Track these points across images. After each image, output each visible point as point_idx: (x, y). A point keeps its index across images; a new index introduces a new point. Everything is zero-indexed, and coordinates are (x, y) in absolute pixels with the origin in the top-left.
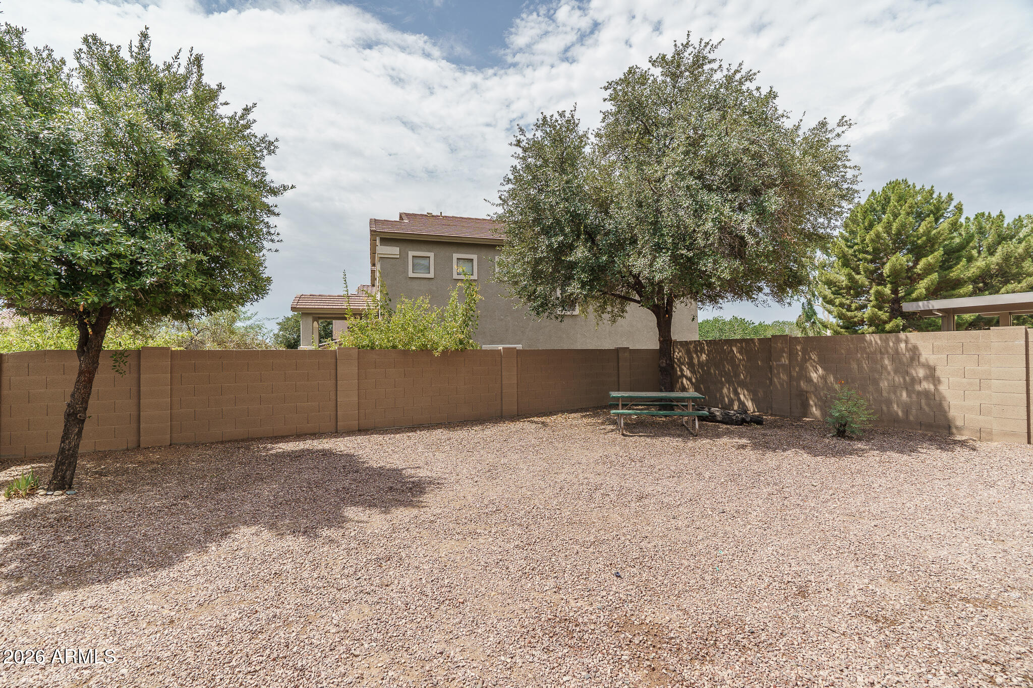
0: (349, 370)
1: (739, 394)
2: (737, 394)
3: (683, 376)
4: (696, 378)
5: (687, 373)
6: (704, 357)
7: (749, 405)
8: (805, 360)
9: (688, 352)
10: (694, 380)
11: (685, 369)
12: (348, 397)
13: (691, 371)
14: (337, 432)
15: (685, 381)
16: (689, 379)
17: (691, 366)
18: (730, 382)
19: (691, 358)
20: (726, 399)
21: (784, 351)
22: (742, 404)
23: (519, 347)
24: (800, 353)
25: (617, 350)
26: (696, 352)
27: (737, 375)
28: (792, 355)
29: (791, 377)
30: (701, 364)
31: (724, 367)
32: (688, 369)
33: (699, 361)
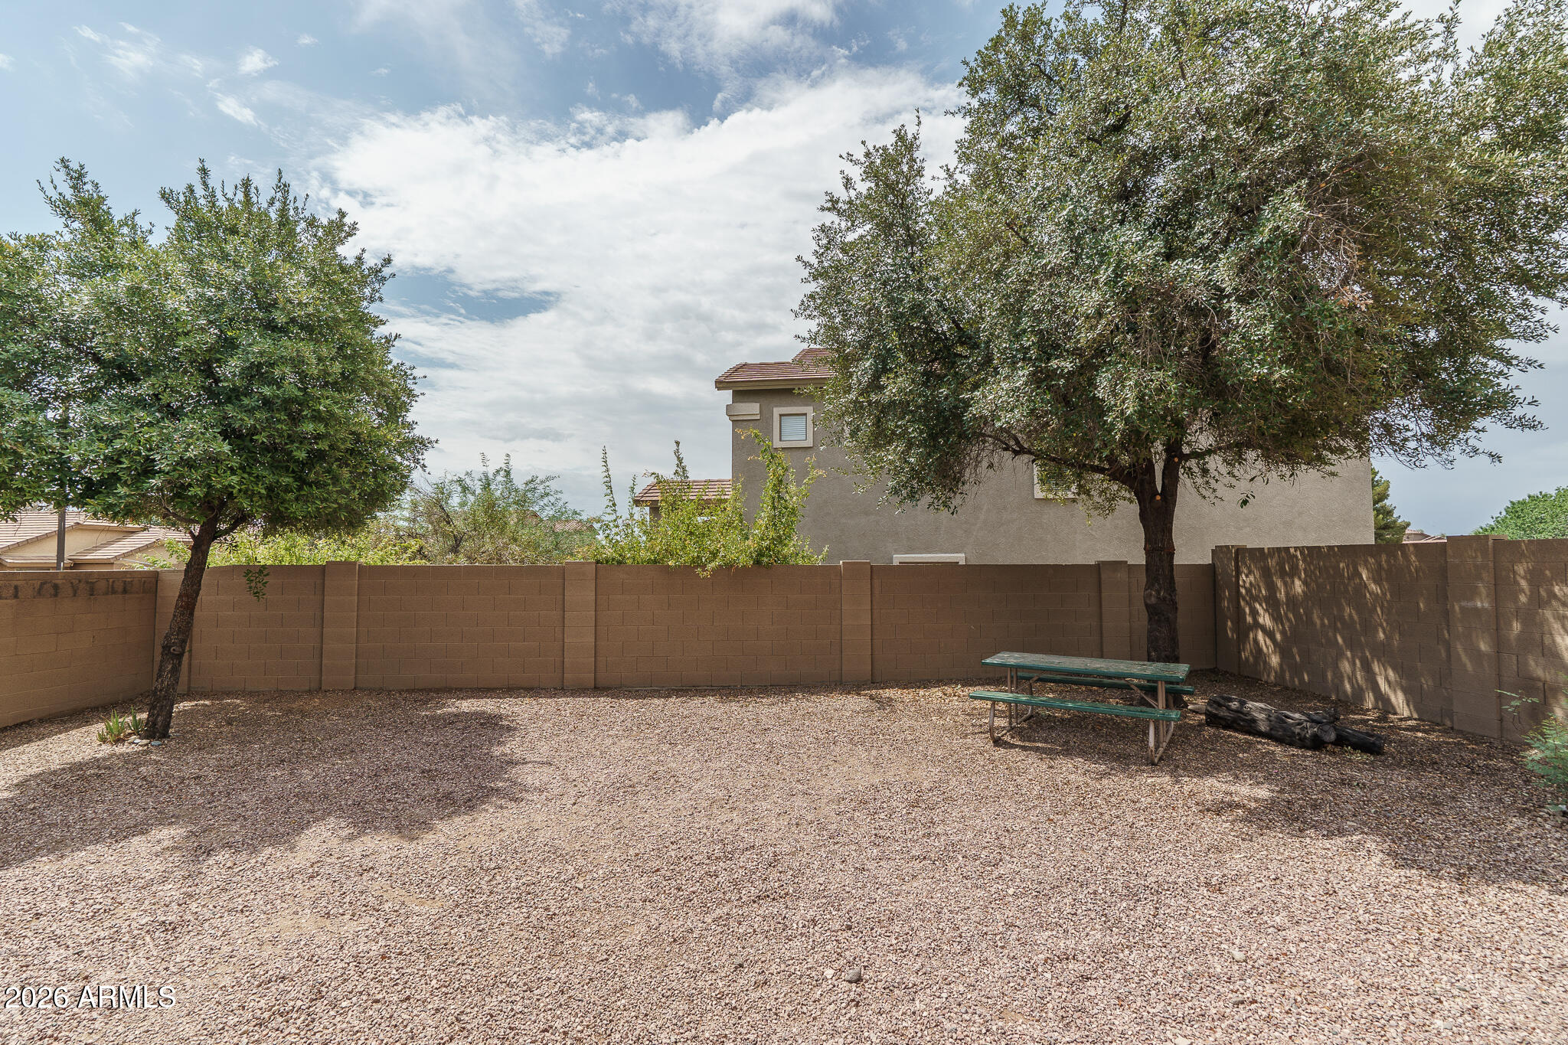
1: (1374, 674)
3: (1257, 625)
4: (1283, 633)
5: (1265, 619)
6: (1298, 587)
7: (1398, 700)
8: (1539, 602)
9: (1266, 574)
10: (1278, 637)
11: (1261, 611)
13: (1271, 615)
14: (563, 689)
15: (1260, 636)
16: (1269, 634)
17: (1272, 604)
18: (1351, 644)
19: (1272, 588)
20: (1348, 687)
21: (1479, 578)
22: (1380, 697)
23: (960, 558)
24: (1523, 583)
25: (1099, 567)
26: (1283, 574)
27: (1369, 628)
28: (1502, 587)
29: (1500, 643)
30: (1292, 601)
31: (1341, 609)
32: (1266, 610)
33: (1287, 594)
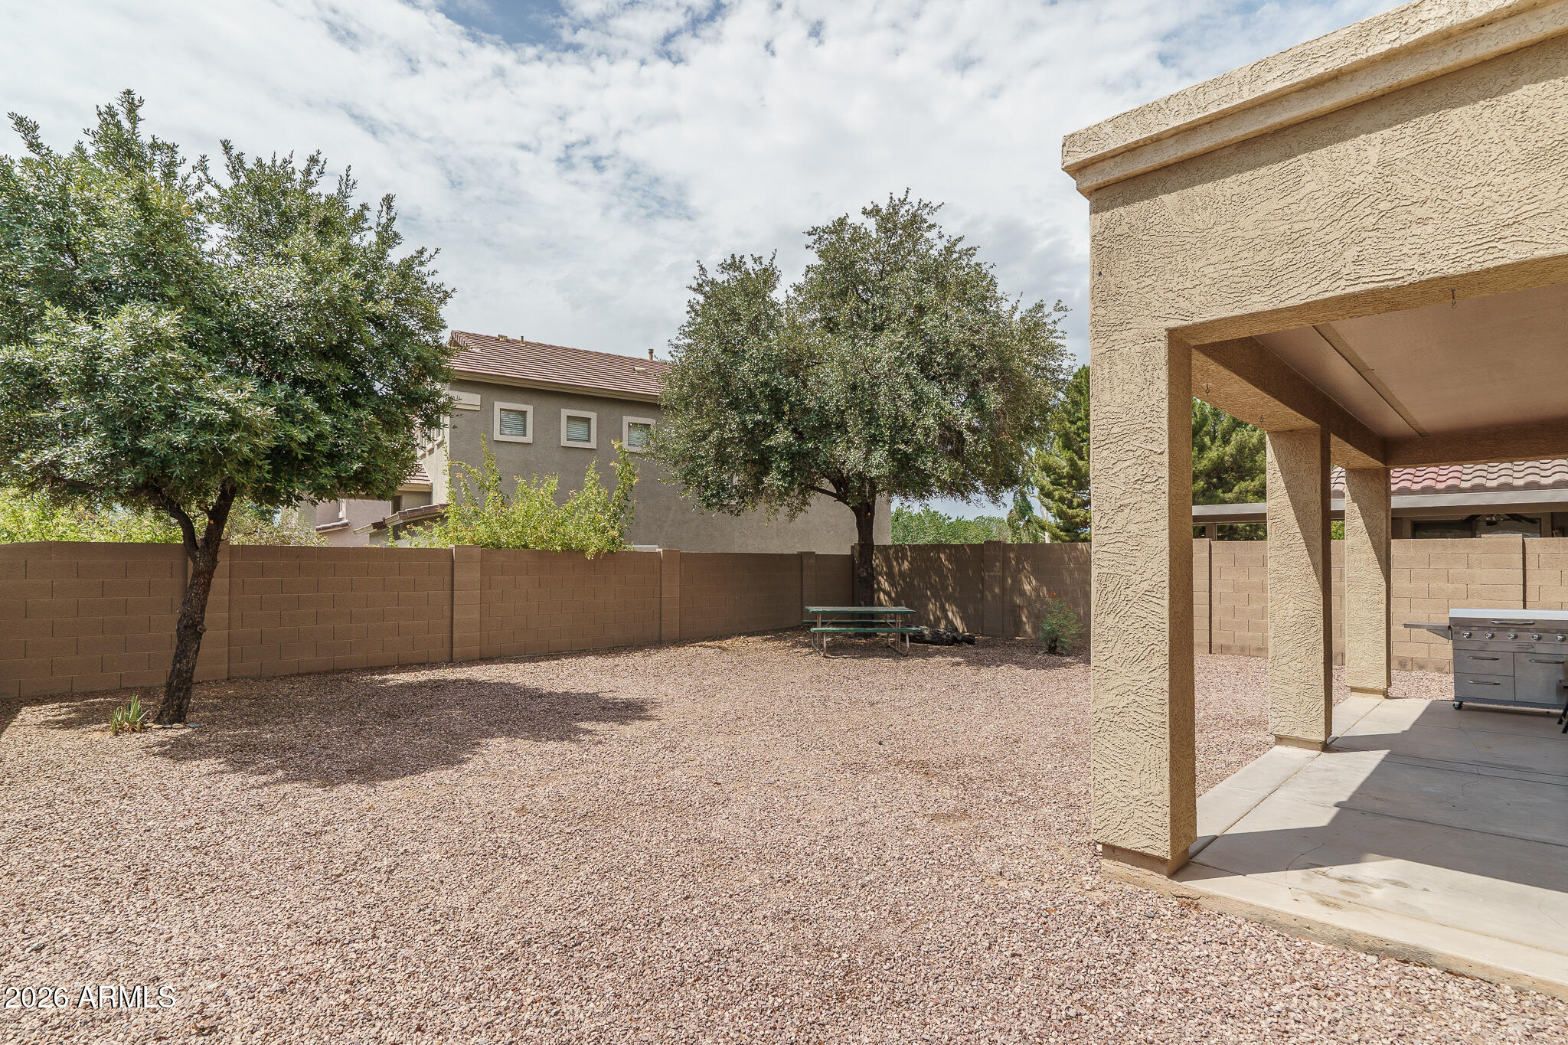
0: (468, 577)
1: (947, 611)
2: (944, 611)
3: (880, 589)
4: (896, 593)
5: (886, 585)
6: (906, 565)
7: (958, 623)
8: (1019, 571)
9: (887, 560)
10: (893, 595)
11: (882, 580)
12: (468, 614)
13: (889, 583)
14: (451, 661)
15: (882, 596)
16: (888, 594)
17: (890, 577)
18: (936, 596)
19: (890, 567)
20: (932, 618)
21: (996, 559)
22: (950, 622)
24: (1013, 562)
25: (801, 556)
26: (896, 559)
27: (945, 588)
28: (1006, 561)
29: (1003, 589)
30: (902, 574)
31: (930, 578)
32: (886, 580)
33: (900, 570)
